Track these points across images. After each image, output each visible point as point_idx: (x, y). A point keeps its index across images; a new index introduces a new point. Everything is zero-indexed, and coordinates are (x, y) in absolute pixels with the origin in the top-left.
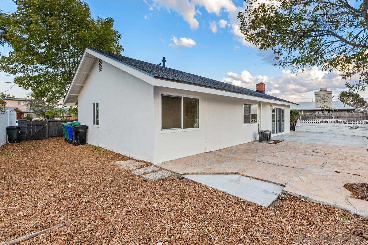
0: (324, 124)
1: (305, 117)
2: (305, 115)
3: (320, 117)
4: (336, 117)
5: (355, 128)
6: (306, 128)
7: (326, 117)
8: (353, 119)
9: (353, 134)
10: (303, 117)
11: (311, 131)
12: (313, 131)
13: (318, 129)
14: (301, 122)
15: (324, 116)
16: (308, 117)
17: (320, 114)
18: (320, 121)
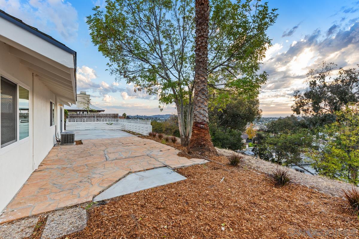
0: (89, 122)
1: (72, 116)
2: (73, 114)
3: (86, 117)
4: (97, 117)
5: (111, 124)
6: (76, 127)
7: (90, 116)
8: (107, 118)
9: (111, 129)
10: (71, 117)
11: (81, 129)
12: (83, 129)
13: (86, 126)
14: (69, 121)
15: (88, 115)
16: (76, 117)
17: (85, 114)
18: (86, 120)
